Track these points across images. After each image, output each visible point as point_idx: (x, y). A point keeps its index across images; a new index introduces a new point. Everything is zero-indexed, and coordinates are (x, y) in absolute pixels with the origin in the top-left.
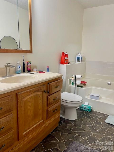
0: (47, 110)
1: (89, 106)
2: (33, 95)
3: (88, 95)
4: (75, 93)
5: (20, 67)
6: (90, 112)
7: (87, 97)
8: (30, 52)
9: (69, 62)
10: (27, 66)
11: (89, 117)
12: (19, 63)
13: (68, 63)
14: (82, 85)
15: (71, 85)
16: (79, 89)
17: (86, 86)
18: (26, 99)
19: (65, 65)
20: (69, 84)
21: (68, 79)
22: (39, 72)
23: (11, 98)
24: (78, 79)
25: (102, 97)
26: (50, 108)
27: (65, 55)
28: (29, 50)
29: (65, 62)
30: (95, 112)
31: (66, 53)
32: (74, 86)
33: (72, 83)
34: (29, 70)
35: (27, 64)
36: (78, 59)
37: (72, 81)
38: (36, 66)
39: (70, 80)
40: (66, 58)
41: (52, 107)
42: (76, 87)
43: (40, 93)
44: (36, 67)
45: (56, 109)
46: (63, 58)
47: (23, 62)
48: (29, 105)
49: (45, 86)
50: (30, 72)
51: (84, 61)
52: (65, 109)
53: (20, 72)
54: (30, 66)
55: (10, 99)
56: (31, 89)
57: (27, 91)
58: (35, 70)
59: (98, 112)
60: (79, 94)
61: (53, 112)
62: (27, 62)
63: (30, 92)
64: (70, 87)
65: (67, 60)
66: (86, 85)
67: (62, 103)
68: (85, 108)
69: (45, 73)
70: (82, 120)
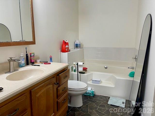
0: (57, 102)
1: (92, 91)
2: (45, 89)
3: (90, 81)
4: (78, 80)
5: (23, 60)
6: (93, 97)
7: (89, 83)
8: (33, 43)
9: (69, 49)
10: (31, 58)
11: (94, 102)
12: (22, 55)
13: (68, 51)
14: (84, 71)
15: (74, 73)
16: (81, 76)
17: (87, 72)
18: (39, 94)
19: (67, 53)
20: (71, 72)
21: (70, 67)
22: (44, 64)
23: (25, 96)
24: (81, 66)
25: (103, 81)
26: (60, 99)
27: (65, 43)
28: (32, 41)
29: (67, 50)
30: (98, 96)
31: (67, 41)
32: (76, 73)
33: (74, 70)
34: (32, 62)
35: (31, 56)
36: (77, 46)
37: (74, 68)
38: (39, 57)
39: (72, 68)
40: (67, 46)
41: (61, 98)
42: (79, 74)
43: (51, 86)
44: (39, 59)
45: (65, 99)
46: (64, 46)
47: (27, 55)
48: (42, 100)
49: (55, 78)
50: (34, 63)
51: (82, 48)
52: (71, 97)
53: (24, 65)
54: (33, 57)
55: (25, 98)
56: (43, 84)
57: (40, 86)
58: (38, 61)
59: (100, 95)
60: (81, 81)
61: (63, 102)
62: (31, 54)
63: (42, 87)
64: (73, 74)
65: (68, 48)
66: (87, 70)
67: (69, 92)
68: (89, 93)
69: (50, 64)
70: (87, 106)
